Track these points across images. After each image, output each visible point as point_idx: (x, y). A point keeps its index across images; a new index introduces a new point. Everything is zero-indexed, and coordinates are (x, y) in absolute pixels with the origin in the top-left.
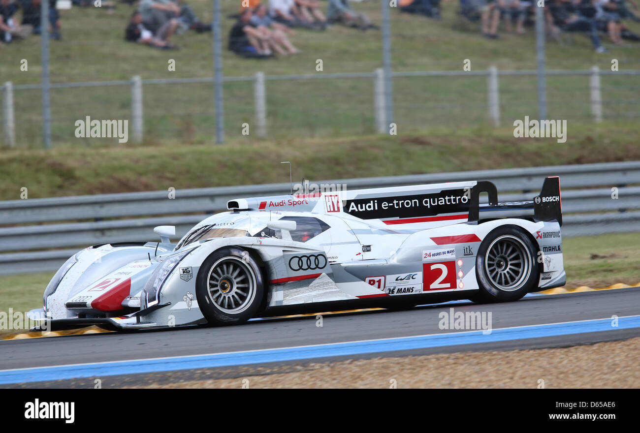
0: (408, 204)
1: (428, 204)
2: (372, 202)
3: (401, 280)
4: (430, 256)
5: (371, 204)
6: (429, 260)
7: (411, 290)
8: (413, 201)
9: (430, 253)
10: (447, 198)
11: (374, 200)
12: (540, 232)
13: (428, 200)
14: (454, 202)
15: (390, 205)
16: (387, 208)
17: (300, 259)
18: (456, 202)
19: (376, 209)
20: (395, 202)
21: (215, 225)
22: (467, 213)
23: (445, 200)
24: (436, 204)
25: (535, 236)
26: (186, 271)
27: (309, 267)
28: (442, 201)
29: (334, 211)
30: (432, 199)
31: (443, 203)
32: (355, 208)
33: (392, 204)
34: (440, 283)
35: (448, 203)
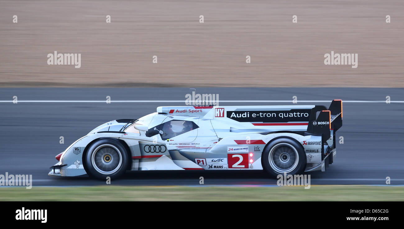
0: (269, 115)
1: (282, 116)
2: (246, 113)
3: (215, 161)
4: (232, 150)
6: (231, 152)
7: (221, 167)
8: (272, 114)
9: (232, 149)
10: (295, 113)
12: (305, 141)
13: (282, 114)
14: (299, 116)
15: (257, 115)
16: (255, 117)
17: (150, 146)
18: (301, 116)
19: (248, 116)
20: (261, 114)
22: (308, 122)
23: (293, 115)
24: (287, 116)
25: (302, 143)
26: (77, 149)
27: (155, 151)
28: (291, 115)
30: (285, 114)
31: (292, 116)
32: (235, 116)
33: (259, 115)
34: (238, 165)
35: (295, 116)
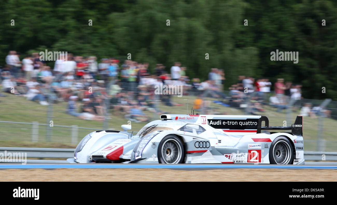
0: (233, 123)
1: (241, 124)
2: (219, 121)
3: (239, 156)
5: (219, 122)
7: (242, 162)
8: (235, 122)
9: (251, 145)
10: (249, 122)
11: (220, 120)
12: (295, 140)
13: (241, 122)
16: (225, 124)
17: (199, 143)
18: (252, 124)
20: (228, 122)
21: (158, 125)
22: (256, 130)
23: (248, 123)
24: (244, 124)
25: (293, 142)
26: (154, 144)
27: (203, 147)
28: (247, 124)
29: (204, 124)
30: (243, 122)
32: (212, 123)
33: (227, 123)
34: (254, 159)
35: (249, 125)
